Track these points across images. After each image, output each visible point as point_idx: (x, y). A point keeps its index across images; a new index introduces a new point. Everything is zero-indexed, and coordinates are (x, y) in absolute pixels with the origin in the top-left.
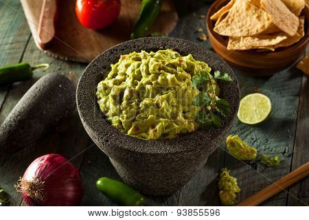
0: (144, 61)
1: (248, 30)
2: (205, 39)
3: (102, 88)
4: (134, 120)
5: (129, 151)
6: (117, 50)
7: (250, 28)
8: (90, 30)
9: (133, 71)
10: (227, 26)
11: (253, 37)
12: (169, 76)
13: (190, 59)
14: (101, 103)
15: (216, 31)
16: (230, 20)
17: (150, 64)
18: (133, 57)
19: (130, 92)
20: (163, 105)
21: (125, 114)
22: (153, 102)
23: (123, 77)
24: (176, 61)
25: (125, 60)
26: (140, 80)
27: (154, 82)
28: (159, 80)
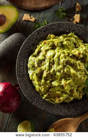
4: (48, 91)
6: (41, 31)
17: (61, 58)
18: (51, 44)
19: (47, 75)
20: (66, 88)
21: (43, 88)
22: (60, 84)
23: (44, 57)
24: (76, 54)
25: (46, 45)
26: (54, 64)
27: (62, 71)
28: (65, 70)
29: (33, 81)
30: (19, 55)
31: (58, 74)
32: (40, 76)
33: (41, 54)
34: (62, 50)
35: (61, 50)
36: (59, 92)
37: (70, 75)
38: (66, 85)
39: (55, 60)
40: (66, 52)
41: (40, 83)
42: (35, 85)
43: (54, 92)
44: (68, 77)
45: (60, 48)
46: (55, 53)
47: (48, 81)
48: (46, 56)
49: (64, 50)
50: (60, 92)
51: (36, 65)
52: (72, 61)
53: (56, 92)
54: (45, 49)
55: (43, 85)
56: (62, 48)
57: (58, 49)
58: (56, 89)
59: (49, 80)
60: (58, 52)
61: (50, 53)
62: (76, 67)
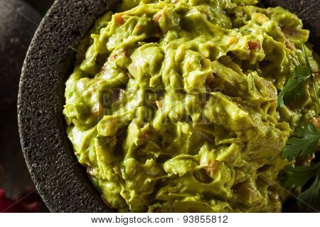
12: (234, 111)
17: (185, 68)
18: (141, 21)
19: (141, 136)
20: (218, 179)
21: (131, 188)
22: (193, 166)
23: (121, 75)
24: (242, 48)
25: (122, 27)
26: (161, 93)
27: (195, 117)
29: (91, 168)
30: (27, 76)
31: (182, 128)
32: (115, 146)
33: (110, 65)
34: (186, 41)
35: (182, 40)
36: (193, 199)
37: (226, 127)
38: (217, 165)
39: (165, 78)
40: (201, 46)
41: (119, 170)
42: (100, 183)
43: (173, 199)
44: (221, 138)
45: (178, 31)
46: (163, 53)
47: (149, 162)
48: (130, 68)
49: (192, 39)
50: (197, 197)
51: (96, 107)
52: (230, 75)
53: (184, 198)
54: (121, 44)
55: (130, 177)
56: (184, 33)
57: (172, 38)
58: (183, 187)
59: (152, 156)
60: (172, 47)
61: (143, 57)
62: (246, 94)
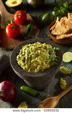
0: (30, 48)
1: (63, 32)
2: (49, 36)
3: (18, 58)
4: (30, 67)
5: (29, 77)
6: (21, 45)
7: (63, 31)
8: (11, 39)
9: (27, 51)
10: (55, 31)
11: (64, 34)
12: (39, 51)
13: (45, 44)
14: (19, 63)
15: (52, 34)
16: (56, 30)
18: (27, 46)
21: (27, 65)
22: (35, 60)
23: (24, 53)
28: (36, 53)
30: (11, 56)
31: (33, 56)
38: (38, 59)
39: (30, 50)
41: (25, 63)
44: (38, 56)
47: (29, 62)
54: (24, 49)
